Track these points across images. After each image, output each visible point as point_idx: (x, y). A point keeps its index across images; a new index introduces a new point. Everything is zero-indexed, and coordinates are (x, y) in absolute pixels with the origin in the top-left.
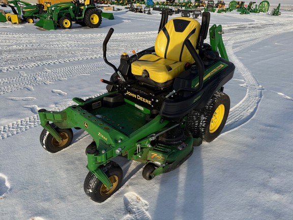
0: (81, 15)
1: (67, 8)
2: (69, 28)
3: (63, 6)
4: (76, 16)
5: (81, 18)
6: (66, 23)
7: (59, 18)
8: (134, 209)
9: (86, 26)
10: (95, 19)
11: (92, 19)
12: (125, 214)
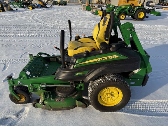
0: (133, 13)
1: (126, 8)
2: (123, 20)
3: (123, 7)
4: (129, 13)
5: (132, 14)
6: (122, 17)
7: (119, 14)
8: (20, 116)
9: (135, 19)
10: (141, 15)
11: (140, 15)
12: (14, 115)
